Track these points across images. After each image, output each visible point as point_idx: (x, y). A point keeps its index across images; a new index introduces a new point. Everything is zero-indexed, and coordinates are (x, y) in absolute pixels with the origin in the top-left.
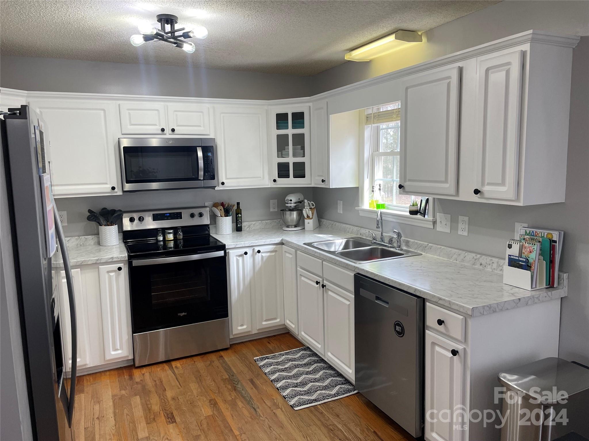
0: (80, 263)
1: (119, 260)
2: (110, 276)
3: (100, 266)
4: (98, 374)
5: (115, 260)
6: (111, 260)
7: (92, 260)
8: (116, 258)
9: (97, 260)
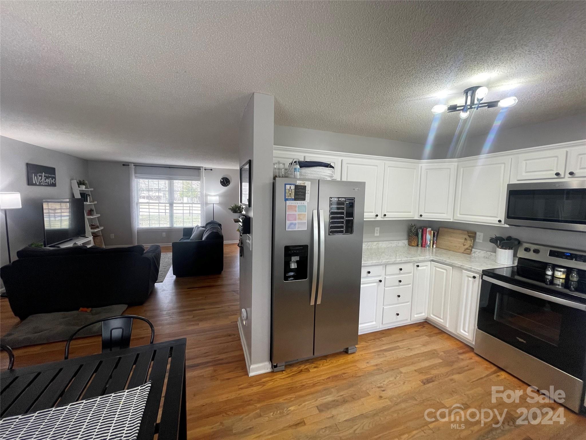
0: (452, 263)
1: (476, 271)
2: (468, 280)
3: (463, 271)
4: (446, 336)
5: (472, 270)
6: (470, 269)
7: (458, 264)
8: (473, 269)
9: (461, 266)
